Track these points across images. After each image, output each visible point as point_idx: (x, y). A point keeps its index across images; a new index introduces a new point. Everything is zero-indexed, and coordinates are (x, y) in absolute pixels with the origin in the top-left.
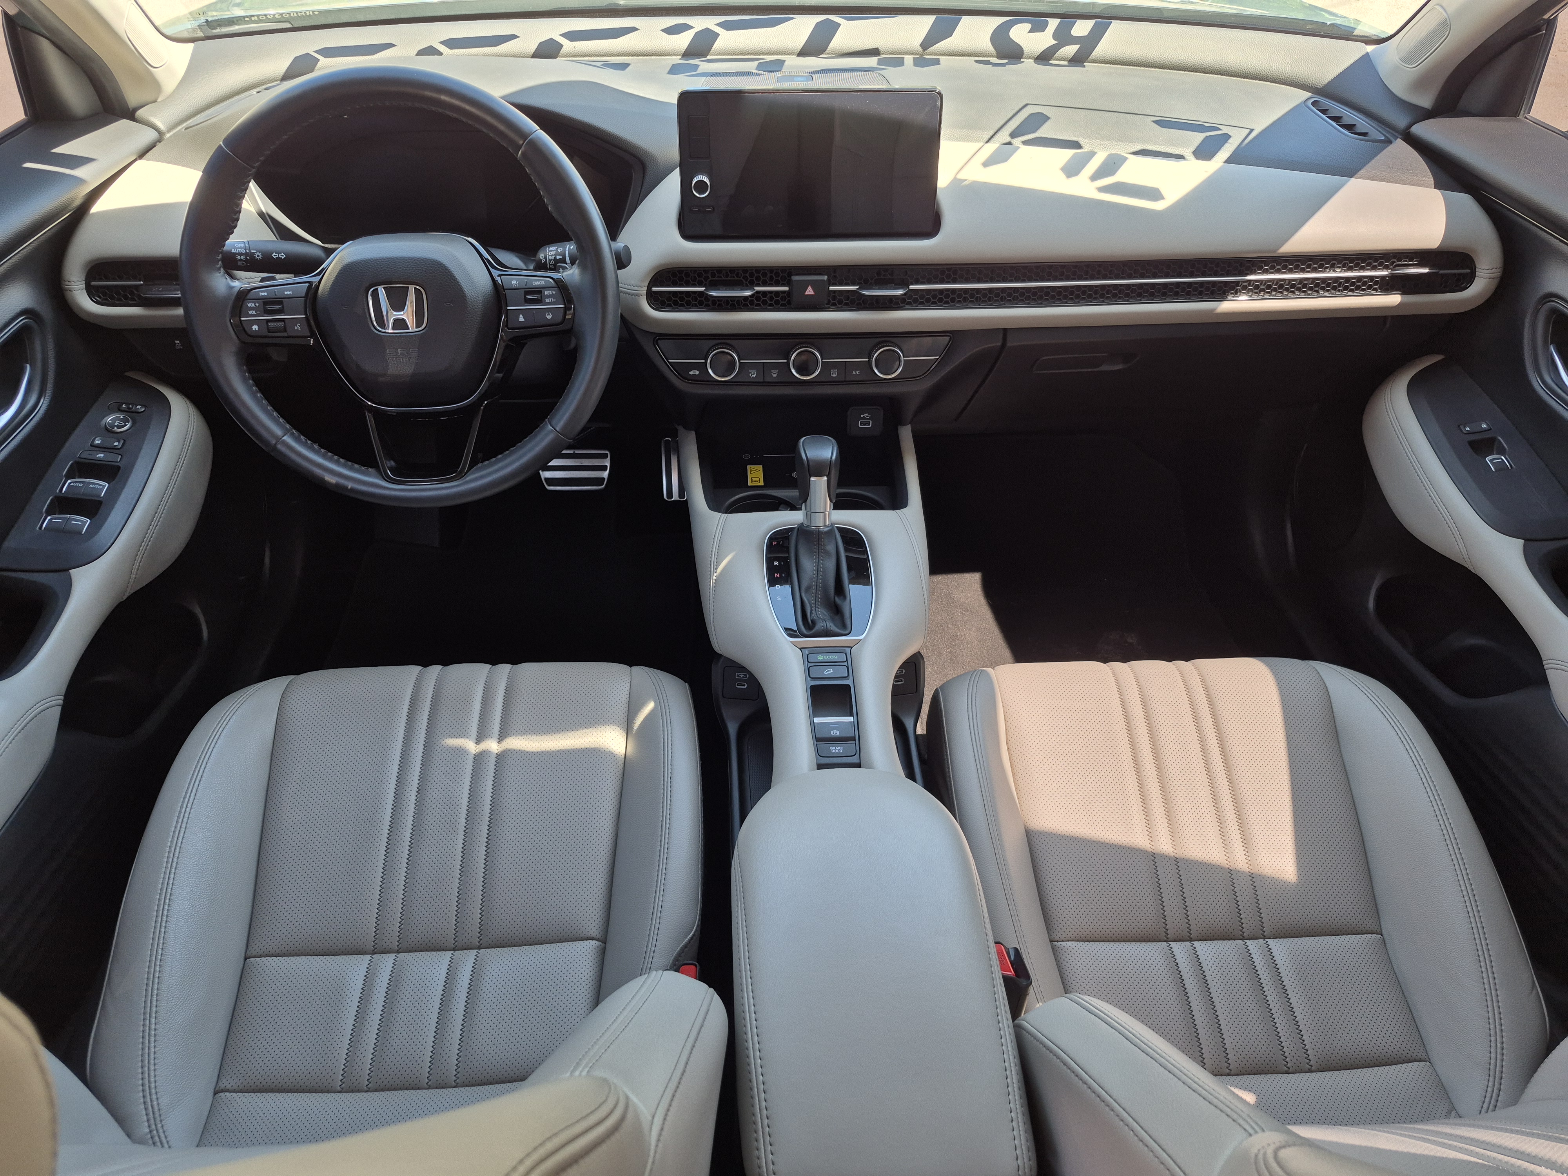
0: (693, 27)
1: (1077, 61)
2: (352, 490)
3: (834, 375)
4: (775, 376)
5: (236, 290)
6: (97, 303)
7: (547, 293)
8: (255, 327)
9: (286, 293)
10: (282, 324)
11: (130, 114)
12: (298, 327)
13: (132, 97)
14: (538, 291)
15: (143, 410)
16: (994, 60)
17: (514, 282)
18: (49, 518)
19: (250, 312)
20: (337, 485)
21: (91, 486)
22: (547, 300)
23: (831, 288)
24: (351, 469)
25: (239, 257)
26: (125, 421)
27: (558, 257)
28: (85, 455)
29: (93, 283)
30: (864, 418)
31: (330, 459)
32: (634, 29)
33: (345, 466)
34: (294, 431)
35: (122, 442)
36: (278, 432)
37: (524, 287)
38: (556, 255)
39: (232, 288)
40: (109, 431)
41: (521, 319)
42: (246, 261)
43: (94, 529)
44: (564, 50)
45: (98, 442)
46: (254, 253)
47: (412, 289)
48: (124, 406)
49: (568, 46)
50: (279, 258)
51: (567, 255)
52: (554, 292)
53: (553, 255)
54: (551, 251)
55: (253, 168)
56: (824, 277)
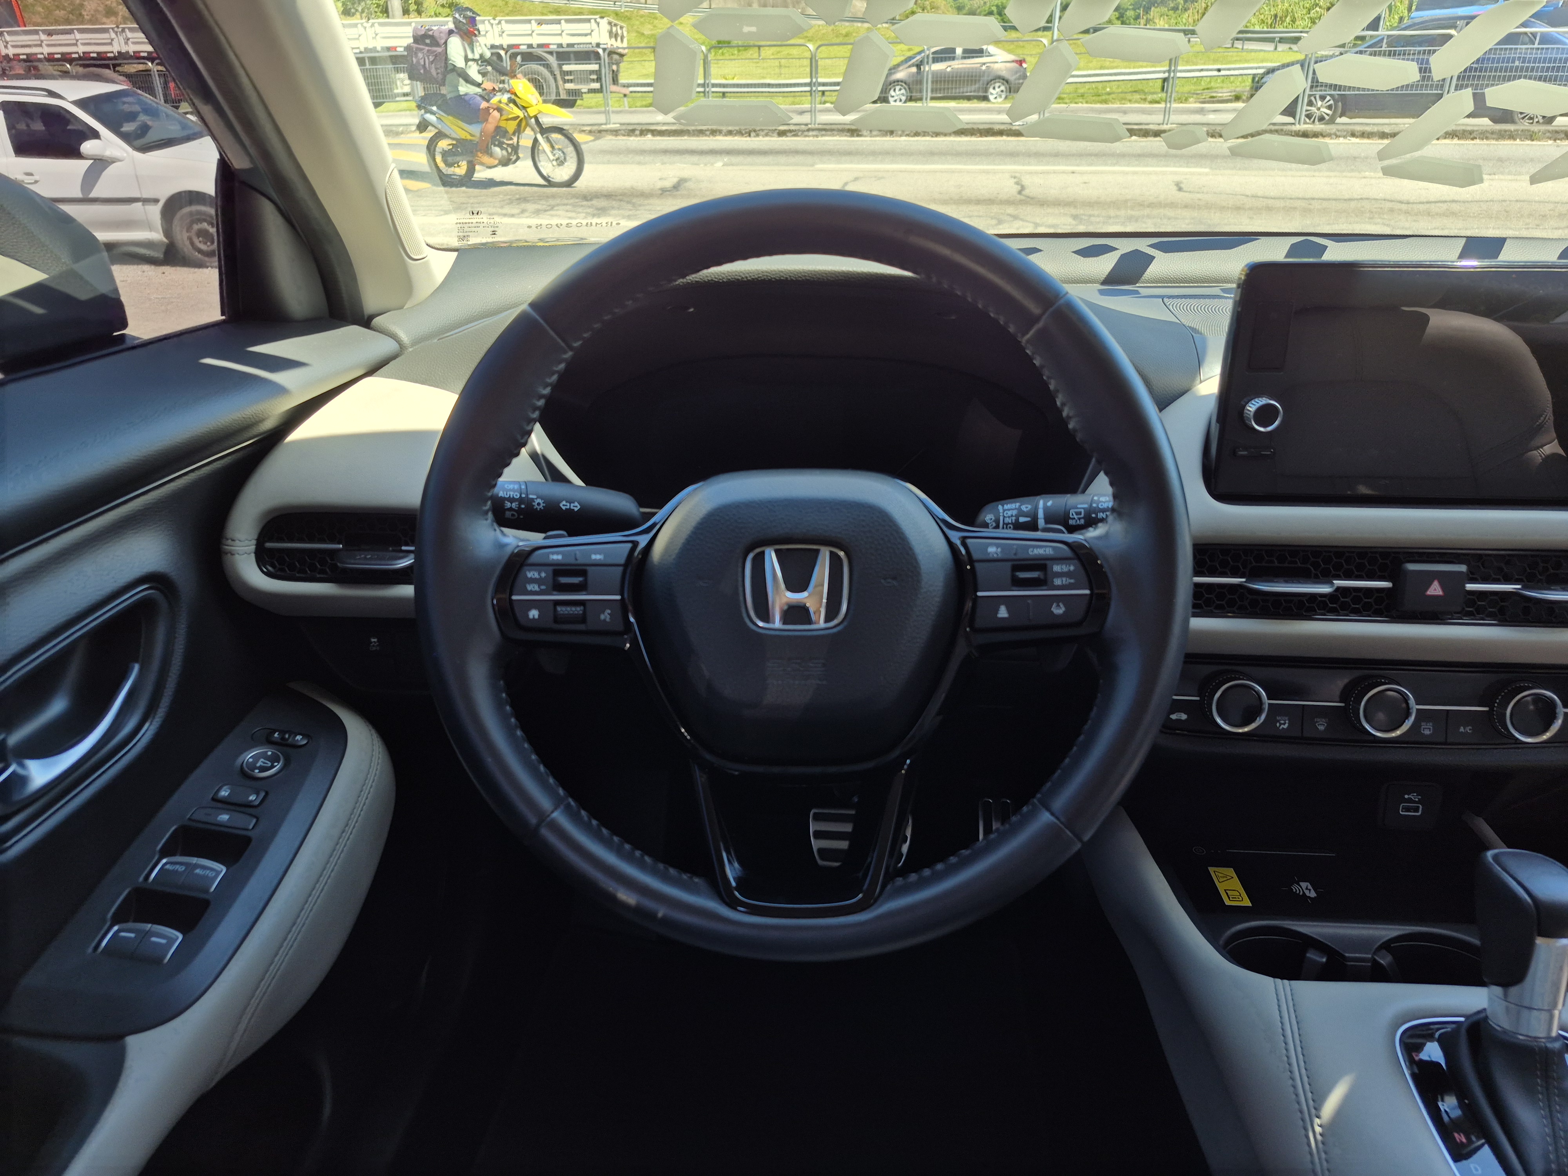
0: (1117, 249)
2: (666, 922)
3: (1427, 732)
4: (1321, 728)
5: (509, 550)
6: (269, 574)
7: (1057, 568)
8: (534, 614)
9: (594, 557)
10: (579, 610)
11: (366, 322)
12: (606, 616)
14: (1041, 565)
15: (305, 742)
17: (992, 550)
18: (116, 928)
19: (530, 587)
20: (638, 910)
21: (198, 871)
22: (1058, 582)
23: (1470, 587)
24: (665, 878)
25: (508, 505)
26: (274, 759)
27: (1022, 520)
28: (200, 816)
29: (269, 545)
30: (1410, 801)
31: (629, 858)
32: (1035, 250)
33: (654, 872)
34: (570, 800)
35: (262, 794)
36: (544, 802)
37: (1015, 557)
38: (1017, 517)
39: (502, 546)
40: (245, 775)
41: (1003, 613)
42: (519, 511)
43: (186, 954)
45: (224, 793)
46: (533, 500)
47: (825, 554)
48: (276, 735)
50: (568, 508)
52: (1072, 568)
53: (1012, 516)
54: (1009, 510)
55: (571, 348)
56: (1463, 568)
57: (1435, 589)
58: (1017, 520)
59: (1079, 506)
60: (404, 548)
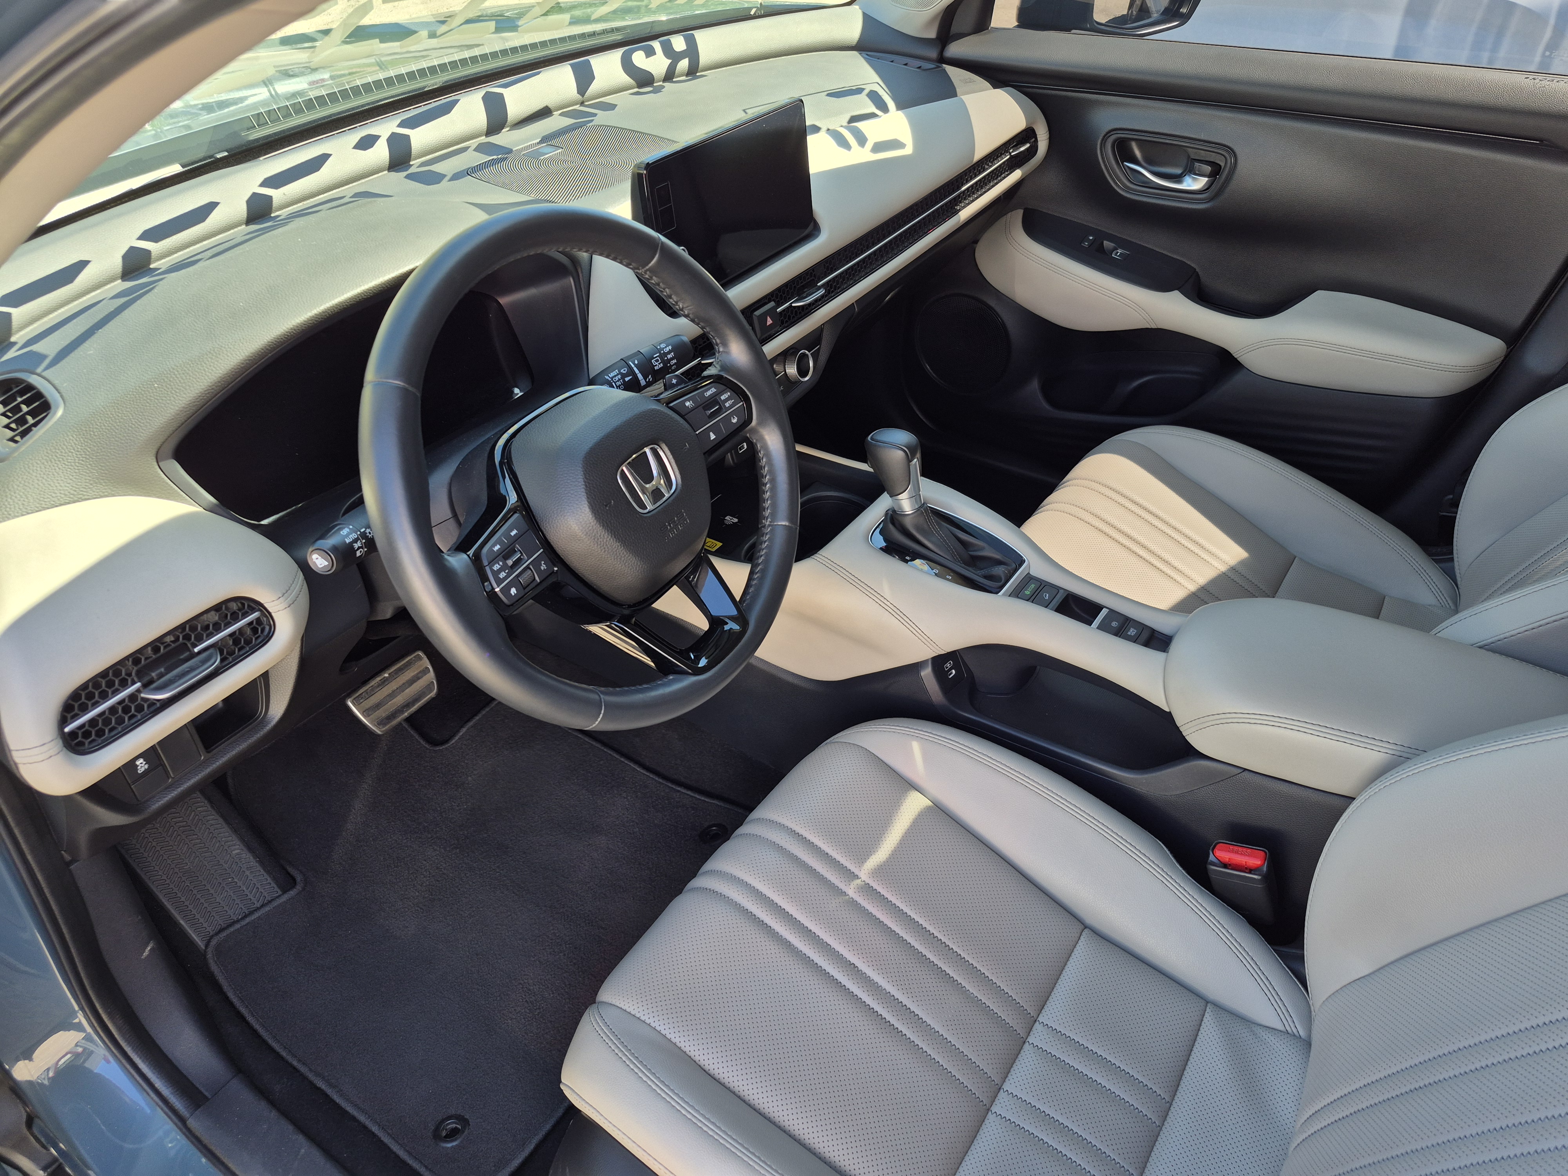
0: (377, 135)
1: (693, 73)
6: (85, 753)
7: (723, 398)
8: (513, 592)
9: (512, 534)
10: (529, 572)
12: (543, 566)
14: (714, 400)
16: (636, 90)
17: (688, 404)
19: (501, 576)
22: (727, 405)
23: (778, 312)
27: (627, 379)
29: (67, 729)
32: (327, 156)
37: (700, 403)
41: (713, 437)
44: (276, 202)
47: (648, 452)
49: (277, 195)
52: (729, 394)
53: (619, 379)
54: (615, 376)
56: (772, 304)
57: (770, 322)
58: (624, 381)
59: (655, 356)
60: (196, 650)
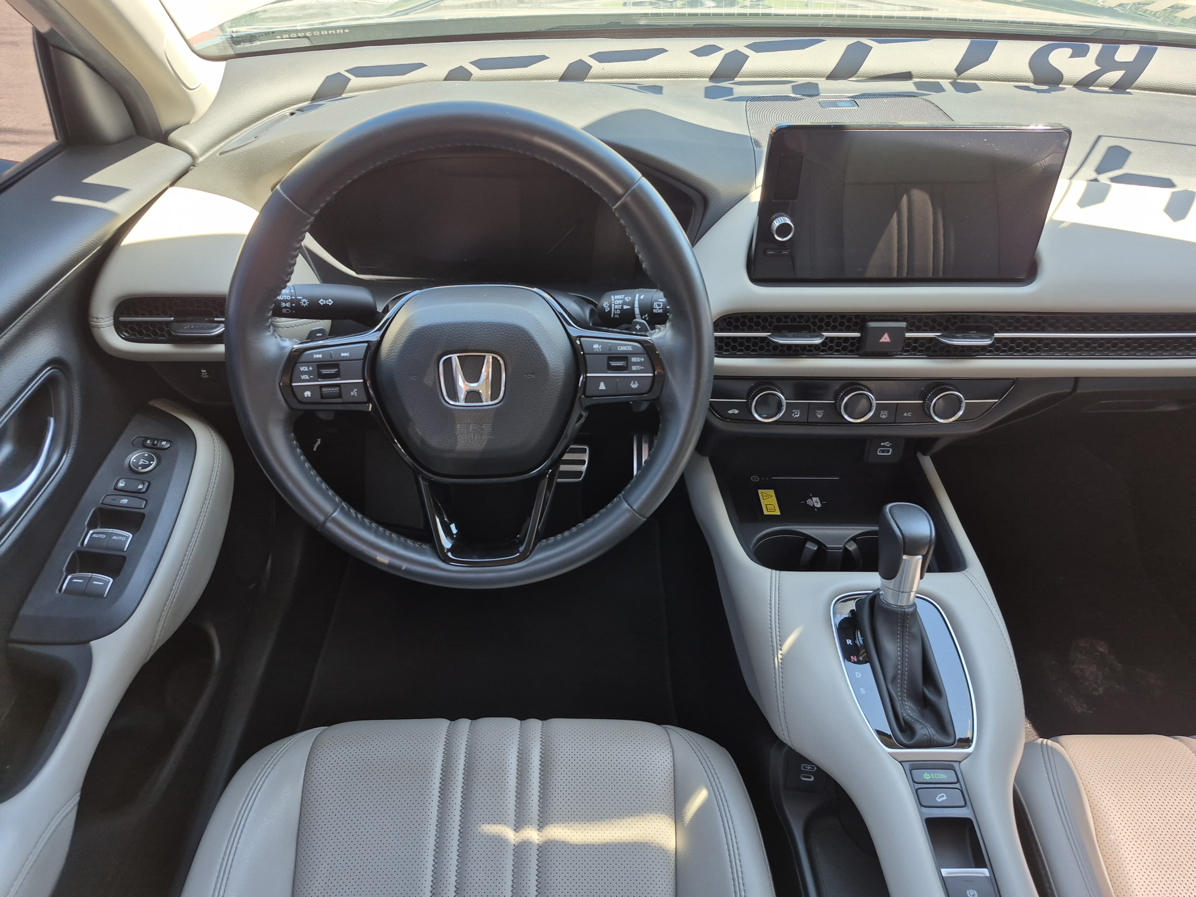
0: (721, 49)
1: (1119, 87)
2: (407, 571)
3: (884, 417)
4: (820, 416)
5: (288, 351)
6: (126, 339)
7: (634, 359)
8: (308, 394)
9: (343, 355)
10: (337, 389)
11: (163, 137)
12: (354, 393)
13: (166, 120)
14: (624, 357)
15: (168, 446)
16: (1031, 85)
17: (596, 346)
18: (69, 577)
19: (303, 377)
20: (390, 566)
21: (114, 537)
22: (634, 368)
23: (908, 335)
24: (406, 547)
25: (284, 305)
26: (151, 459)
27: (625, 307)
28: (108, 500)
29: (122, 319)
30: (884, 445)
31: (383, 537)
32: (663, 51)
33: (399, 544)
34: (343, 504)
35: (147, 484)
36: (328, 507)
37: (610, 352)
38: (623, 304)
39: (283, 348)
40: (132, 472)
41: (602, 386)
42: (292, 308)
43: (118, 590)
44: (593, 72)
45: (121, 484)
46: (300, 300)
47: (489, 358)
48: (148, 442)
49: (597, 67)
50: (326, 305)
51: (636, 305)
52: (643, 360)
53: (619, 304)
54: (618, 300)
55: (312, 215)
56: (903, 324)
57: (886, 339)
58: (622, 307)
59: (660, 300)
60: (216, 319)
